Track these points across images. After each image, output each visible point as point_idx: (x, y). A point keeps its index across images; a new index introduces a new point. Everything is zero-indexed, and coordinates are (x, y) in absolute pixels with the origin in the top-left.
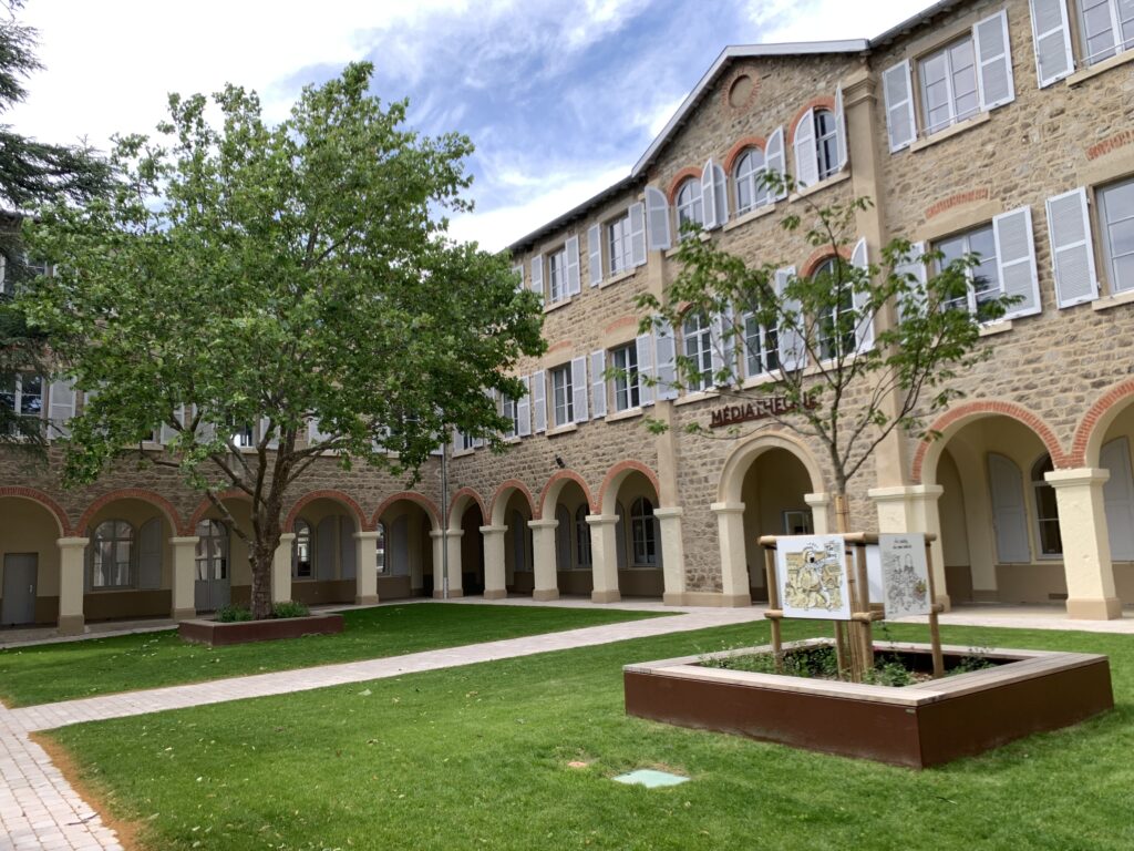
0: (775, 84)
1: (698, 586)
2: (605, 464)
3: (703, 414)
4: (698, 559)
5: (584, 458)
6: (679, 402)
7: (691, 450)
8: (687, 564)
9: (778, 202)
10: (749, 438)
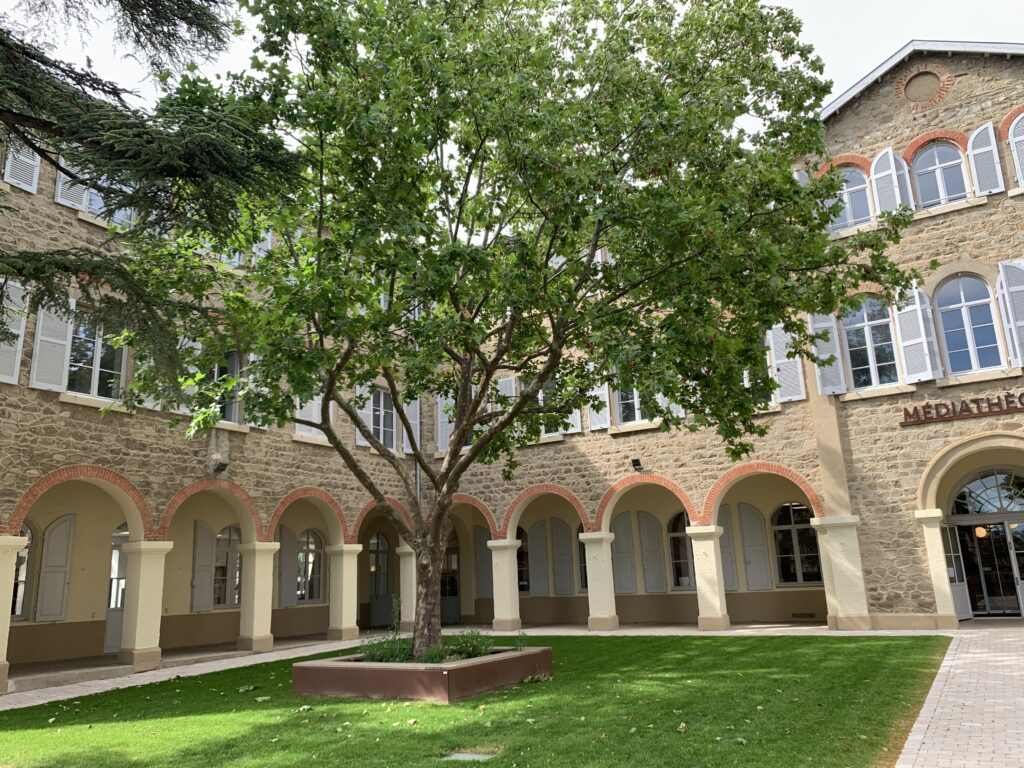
0: (975, 82)
1: (891, 606)
2: (715, 466)
3: (888, 411)
4: (887, 573)
5: (676, 460)
6: (849, 397)
7: (870, 451)
8: (867, 581)
9: (990, 196)
10: (966, 438)
